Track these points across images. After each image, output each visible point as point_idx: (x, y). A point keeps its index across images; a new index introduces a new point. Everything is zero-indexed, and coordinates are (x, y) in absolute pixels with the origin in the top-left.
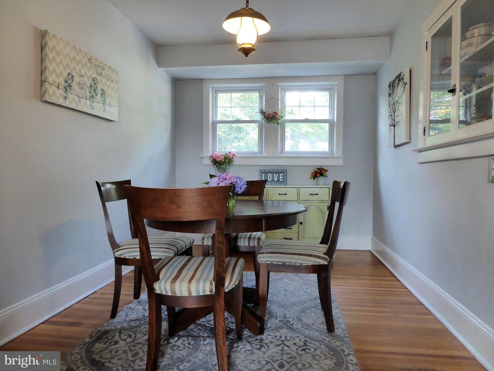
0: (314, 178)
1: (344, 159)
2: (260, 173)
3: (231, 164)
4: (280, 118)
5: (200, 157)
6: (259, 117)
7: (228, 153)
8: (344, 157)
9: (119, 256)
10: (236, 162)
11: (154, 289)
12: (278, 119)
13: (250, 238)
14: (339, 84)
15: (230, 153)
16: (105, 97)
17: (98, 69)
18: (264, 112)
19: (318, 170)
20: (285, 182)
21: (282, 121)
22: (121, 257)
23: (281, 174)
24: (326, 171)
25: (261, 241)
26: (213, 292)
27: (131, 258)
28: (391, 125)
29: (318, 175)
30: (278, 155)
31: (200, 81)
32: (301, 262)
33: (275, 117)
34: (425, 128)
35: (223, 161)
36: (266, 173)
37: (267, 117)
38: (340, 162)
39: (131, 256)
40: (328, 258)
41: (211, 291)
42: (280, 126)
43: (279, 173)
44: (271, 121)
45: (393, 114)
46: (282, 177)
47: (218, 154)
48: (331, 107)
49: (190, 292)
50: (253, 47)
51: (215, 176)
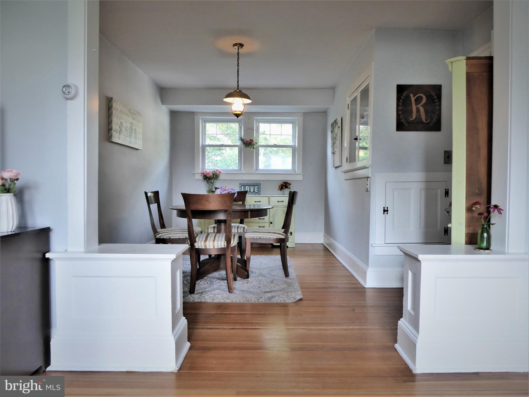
0: (281, 190)
1: (303, 175)
2: (240, 185)
3: (217, 179)
4: (255, 144)
5: (192, 173)
6: (239, 143)
7: (216, 171)
8: (303, 173)
9: (159, 238)
10: (221, 177)
11: (195, 246)
12: (253, 145)
13: (238, 227)
14: (299, 119)
15: (217, 170)
16: (136, 134)
17: (133, 115)
18: (243, 140)
19: (284, 183)
20: (259, 193)
21: (257, 146)
22: (161, 238)
23: (256, 187)
24: (290, 184)
25: (245, 229)
26: (225, 246)
27: (167, 238)
28: (332, 153)
29: (284, 187)
30: (253, 172)
31: (192, 114)
32: (270, 237)
33: (251, 143)
34: (347, 158)
35: (212, 176)
36: (245, 186)
37: (245, 143)
38: (300, 178)
39: (168, 237)
40: (285, 235)
41: (224, 246)
42: (255, 150)
43: (255, 186)
44: (249, 147)
45: (333, 146)
46: (257, 189)
47: (208, 171)
48: (294, 136)
49: (214, 247)
50: (242, 113)
51: (218, 188)
